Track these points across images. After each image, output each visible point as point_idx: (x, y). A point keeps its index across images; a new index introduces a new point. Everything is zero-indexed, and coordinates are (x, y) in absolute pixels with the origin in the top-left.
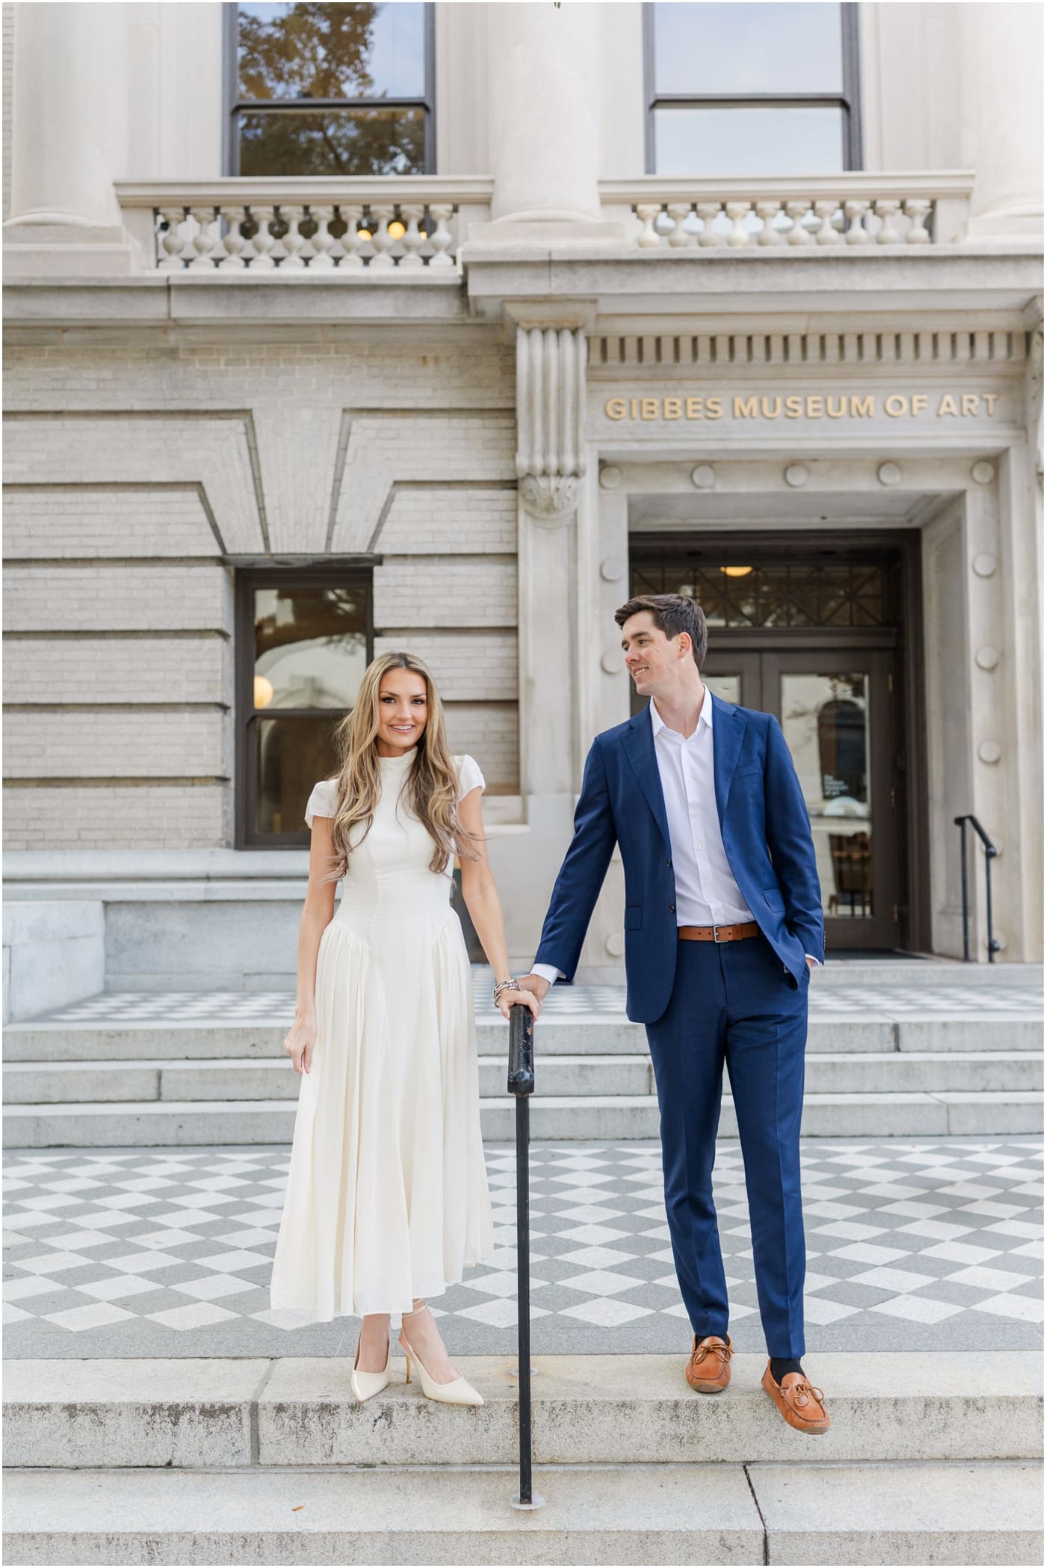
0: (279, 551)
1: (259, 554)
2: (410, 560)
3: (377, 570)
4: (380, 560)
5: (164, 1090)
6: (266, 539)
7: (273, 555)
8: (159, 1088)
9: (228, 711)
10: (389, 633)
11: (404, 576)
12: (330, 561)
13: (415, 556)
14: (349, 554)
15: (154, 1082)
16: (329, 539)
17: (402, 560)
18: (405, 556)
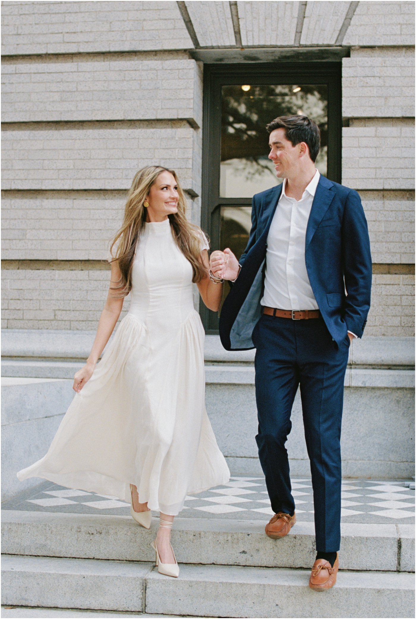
0: (250, 44)
1: (231, 47)
2: (377, 52)
3: (345, 61)
4: (347, 52)
5: (149, 600)
6: (237, 33)
7: (243, 48)
8: (144, 598)
9: (196, 199)
10: (356, 122)
11: (372, 67)
12: (298, 55)
13: (382, 47)
14: (318, 46)
15: (138, 592)
16: (299, 32)
17: (369, 51)
18: (372, 47)
